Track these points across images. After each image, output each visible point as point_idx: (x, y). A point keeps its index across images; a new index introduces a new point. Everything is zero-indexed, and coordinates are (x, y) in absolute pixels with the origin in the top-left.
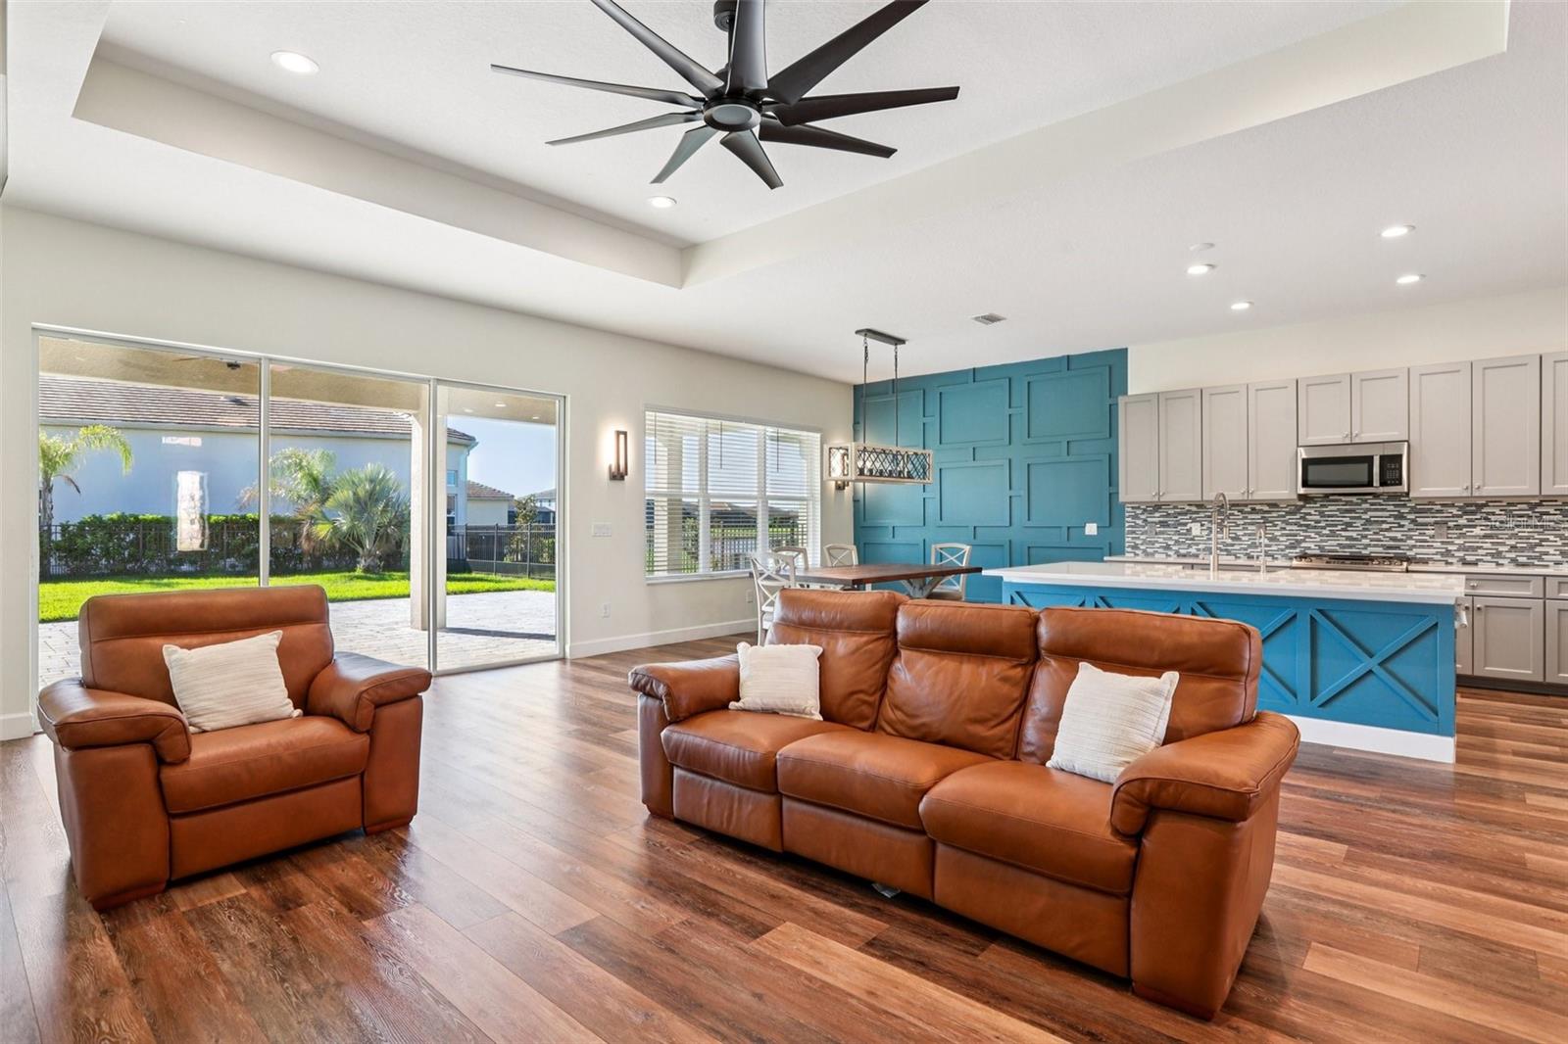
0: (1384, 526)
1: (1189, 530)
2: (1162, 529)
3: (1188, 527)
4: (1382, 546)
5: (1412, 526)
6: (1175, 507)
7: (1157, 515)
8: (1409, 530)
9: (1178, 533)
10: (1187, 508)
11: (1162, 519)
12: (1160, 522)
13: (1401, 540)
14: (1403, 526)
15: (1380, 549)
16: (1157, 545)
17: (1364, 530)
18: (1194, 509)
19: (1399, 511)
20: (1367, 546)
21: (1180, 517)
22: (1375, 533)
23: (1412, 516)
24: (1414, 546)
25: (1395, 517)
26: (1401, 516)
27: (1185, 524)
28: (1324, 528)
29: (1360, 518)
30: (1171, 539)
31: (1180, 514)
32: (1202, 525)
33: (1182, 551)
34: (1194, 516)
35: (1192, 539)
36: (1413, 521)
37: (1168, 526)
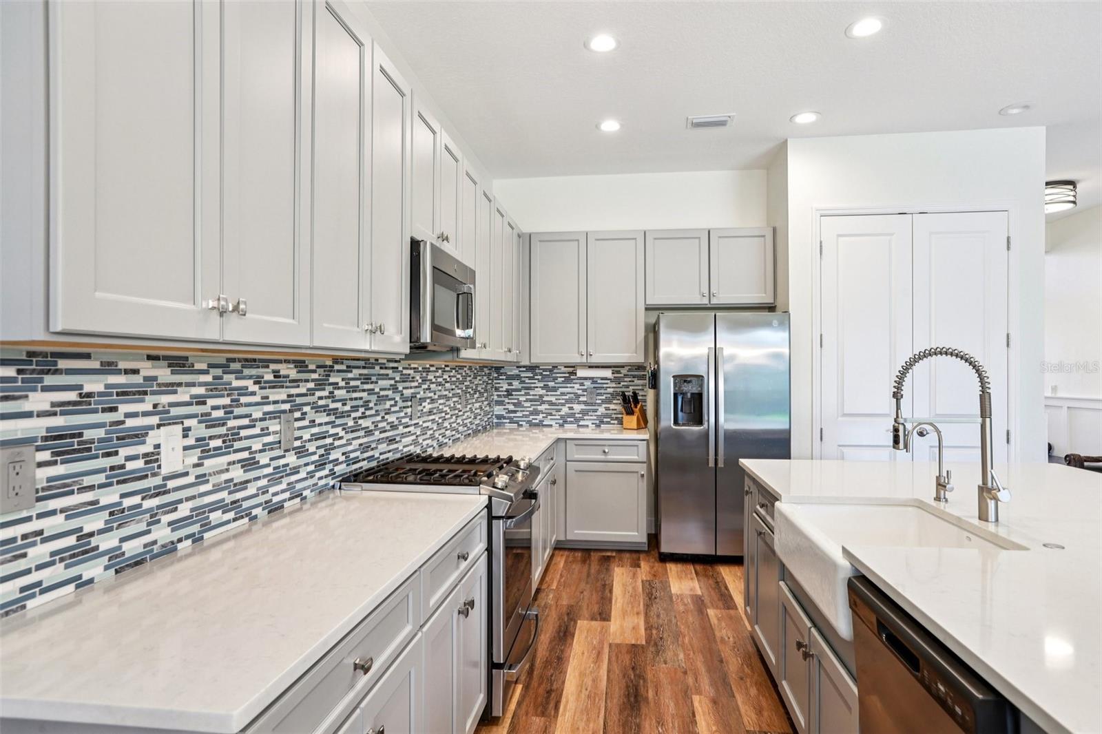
1: (152, 458)
2: (60, 470)
3: (147, 448)
6: (108, 368)
7: (38, 401)
9: (119, 476)
10: (147, 369)
11: (59, 421)
12: (54, 436)
16: (40, 552)
18: (164, 374)
21: (124, 408)
27: (138, 436)
30: (93, 507)
31: (125, 393)
32: (186, 432)
33: (132, 548)
34: (165, 399)
35: (160, 491)
37: (85, 451)
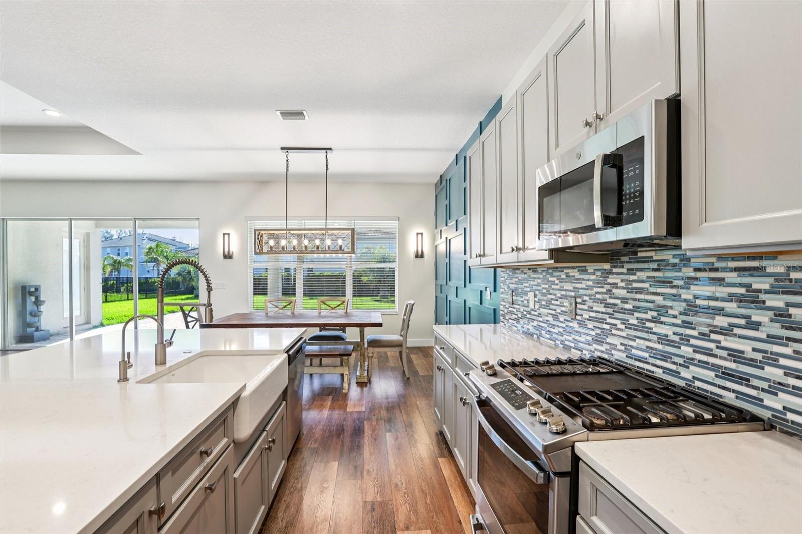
0: (721, 321)
4: (714, 368)
5: (777, 329)
8: (772, 339)
13: (752, 362)
14: (756, 326)
15: (710, 375)
17: (687, 324)
19: (748, 286)
20: (688, 362)
22: (703, 336)
23: (777, 301)
24: (781, 387)
25: (740, 300)
26: (753, 299)
28: (631, 312)
29: (676, 297)
36: (781, 315)
